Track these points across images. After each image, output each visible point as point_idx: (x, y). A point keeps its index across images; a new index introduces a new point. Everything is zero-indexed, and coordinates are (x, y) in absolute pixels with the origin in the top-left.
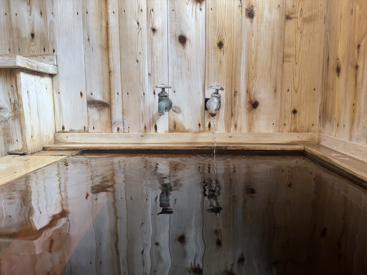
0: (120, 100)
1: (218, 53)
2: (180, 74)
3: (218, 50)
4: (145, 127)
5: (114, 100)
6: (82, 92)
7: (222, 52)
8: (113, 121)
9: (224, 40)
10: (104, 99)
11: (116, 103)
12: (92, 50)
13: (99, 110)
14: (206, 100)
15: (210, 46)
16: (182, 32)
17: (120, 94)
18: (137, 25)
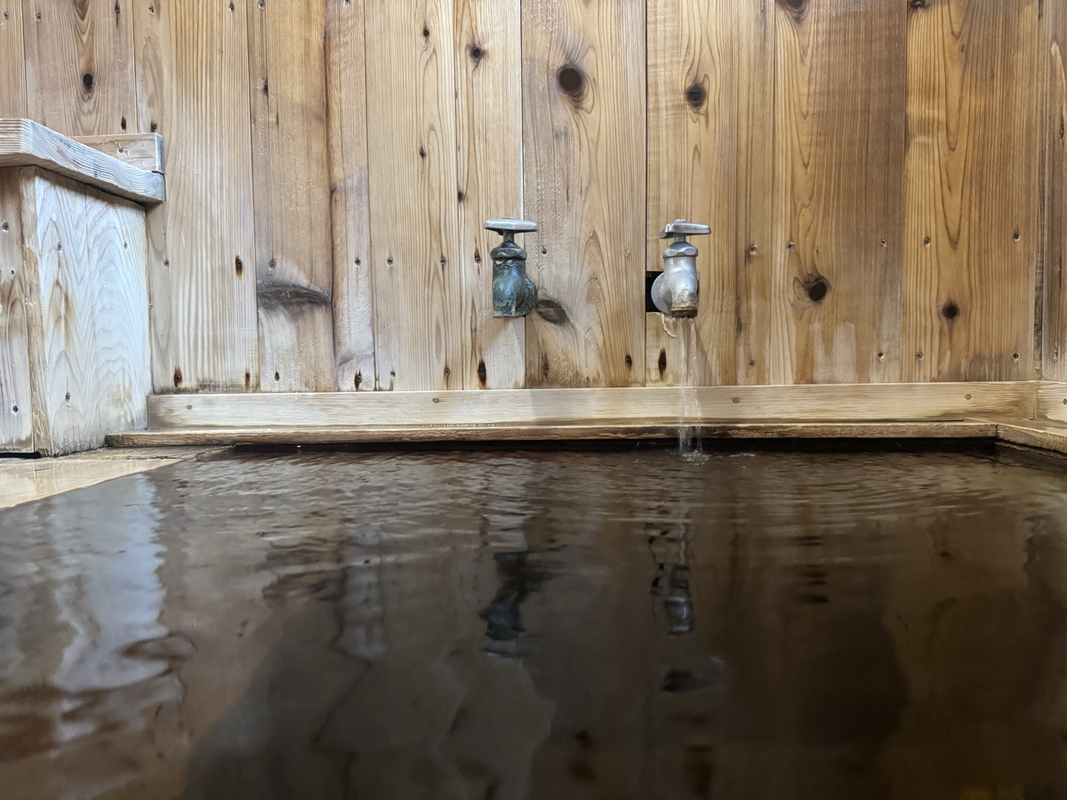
0: (364, 283)
1: (690, 121)
2: (562, 192)
3: (689, 110)
4: (447, 371)
5: (345, 284)
6: (241, 258)
7: (702, 119)
8: (341, 352)
9: (707, 81)
10: (311, 282)
11: (352, 291)
12: (278, 122)
13: (294, 317)
14: (651, 277)
15: (662, 99)
16: (568, 57)
17: (364, 261)
18: (421, 40)
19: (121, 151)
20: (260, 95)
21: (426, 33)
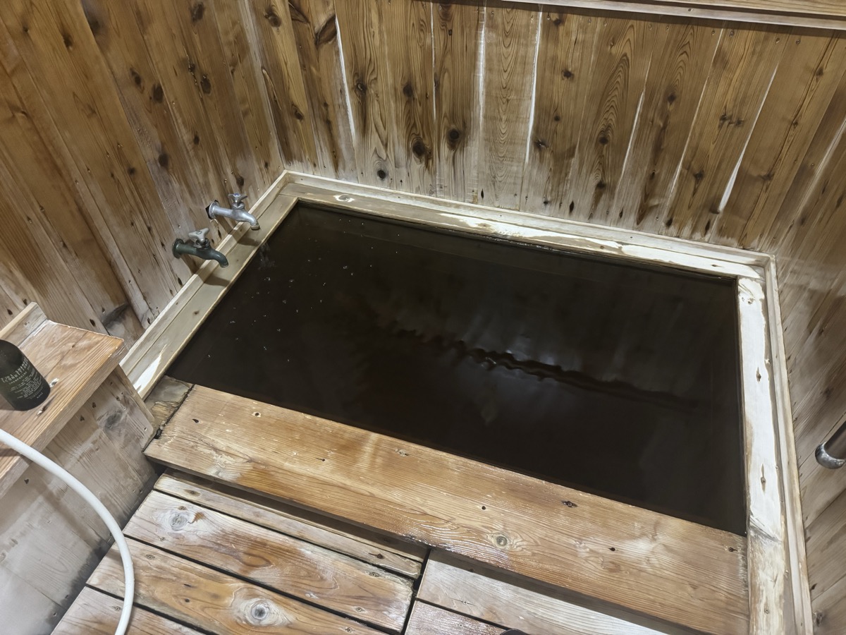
0: (135, 286)
2: (176, 203)
4: (171, 291)
5: (129, 293)
6: (92, 319)
8: (140, 317)
9: (197, 132)
10: (119, 303)
12: (77, 255)
13: (120, 322)
14: (207, 209)
15: (188, 148)
16: (159, 152)
17: (132, 279)
18: (112, 179)
19: (26, 324)
20: (64, 250)
21: (112, 175)
